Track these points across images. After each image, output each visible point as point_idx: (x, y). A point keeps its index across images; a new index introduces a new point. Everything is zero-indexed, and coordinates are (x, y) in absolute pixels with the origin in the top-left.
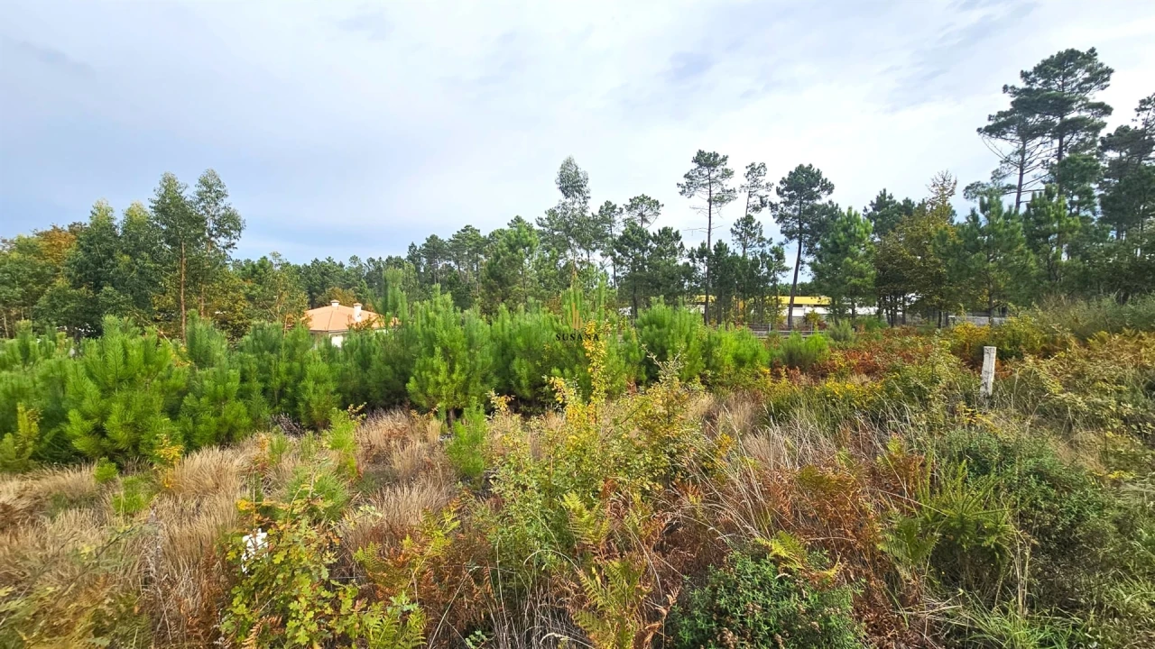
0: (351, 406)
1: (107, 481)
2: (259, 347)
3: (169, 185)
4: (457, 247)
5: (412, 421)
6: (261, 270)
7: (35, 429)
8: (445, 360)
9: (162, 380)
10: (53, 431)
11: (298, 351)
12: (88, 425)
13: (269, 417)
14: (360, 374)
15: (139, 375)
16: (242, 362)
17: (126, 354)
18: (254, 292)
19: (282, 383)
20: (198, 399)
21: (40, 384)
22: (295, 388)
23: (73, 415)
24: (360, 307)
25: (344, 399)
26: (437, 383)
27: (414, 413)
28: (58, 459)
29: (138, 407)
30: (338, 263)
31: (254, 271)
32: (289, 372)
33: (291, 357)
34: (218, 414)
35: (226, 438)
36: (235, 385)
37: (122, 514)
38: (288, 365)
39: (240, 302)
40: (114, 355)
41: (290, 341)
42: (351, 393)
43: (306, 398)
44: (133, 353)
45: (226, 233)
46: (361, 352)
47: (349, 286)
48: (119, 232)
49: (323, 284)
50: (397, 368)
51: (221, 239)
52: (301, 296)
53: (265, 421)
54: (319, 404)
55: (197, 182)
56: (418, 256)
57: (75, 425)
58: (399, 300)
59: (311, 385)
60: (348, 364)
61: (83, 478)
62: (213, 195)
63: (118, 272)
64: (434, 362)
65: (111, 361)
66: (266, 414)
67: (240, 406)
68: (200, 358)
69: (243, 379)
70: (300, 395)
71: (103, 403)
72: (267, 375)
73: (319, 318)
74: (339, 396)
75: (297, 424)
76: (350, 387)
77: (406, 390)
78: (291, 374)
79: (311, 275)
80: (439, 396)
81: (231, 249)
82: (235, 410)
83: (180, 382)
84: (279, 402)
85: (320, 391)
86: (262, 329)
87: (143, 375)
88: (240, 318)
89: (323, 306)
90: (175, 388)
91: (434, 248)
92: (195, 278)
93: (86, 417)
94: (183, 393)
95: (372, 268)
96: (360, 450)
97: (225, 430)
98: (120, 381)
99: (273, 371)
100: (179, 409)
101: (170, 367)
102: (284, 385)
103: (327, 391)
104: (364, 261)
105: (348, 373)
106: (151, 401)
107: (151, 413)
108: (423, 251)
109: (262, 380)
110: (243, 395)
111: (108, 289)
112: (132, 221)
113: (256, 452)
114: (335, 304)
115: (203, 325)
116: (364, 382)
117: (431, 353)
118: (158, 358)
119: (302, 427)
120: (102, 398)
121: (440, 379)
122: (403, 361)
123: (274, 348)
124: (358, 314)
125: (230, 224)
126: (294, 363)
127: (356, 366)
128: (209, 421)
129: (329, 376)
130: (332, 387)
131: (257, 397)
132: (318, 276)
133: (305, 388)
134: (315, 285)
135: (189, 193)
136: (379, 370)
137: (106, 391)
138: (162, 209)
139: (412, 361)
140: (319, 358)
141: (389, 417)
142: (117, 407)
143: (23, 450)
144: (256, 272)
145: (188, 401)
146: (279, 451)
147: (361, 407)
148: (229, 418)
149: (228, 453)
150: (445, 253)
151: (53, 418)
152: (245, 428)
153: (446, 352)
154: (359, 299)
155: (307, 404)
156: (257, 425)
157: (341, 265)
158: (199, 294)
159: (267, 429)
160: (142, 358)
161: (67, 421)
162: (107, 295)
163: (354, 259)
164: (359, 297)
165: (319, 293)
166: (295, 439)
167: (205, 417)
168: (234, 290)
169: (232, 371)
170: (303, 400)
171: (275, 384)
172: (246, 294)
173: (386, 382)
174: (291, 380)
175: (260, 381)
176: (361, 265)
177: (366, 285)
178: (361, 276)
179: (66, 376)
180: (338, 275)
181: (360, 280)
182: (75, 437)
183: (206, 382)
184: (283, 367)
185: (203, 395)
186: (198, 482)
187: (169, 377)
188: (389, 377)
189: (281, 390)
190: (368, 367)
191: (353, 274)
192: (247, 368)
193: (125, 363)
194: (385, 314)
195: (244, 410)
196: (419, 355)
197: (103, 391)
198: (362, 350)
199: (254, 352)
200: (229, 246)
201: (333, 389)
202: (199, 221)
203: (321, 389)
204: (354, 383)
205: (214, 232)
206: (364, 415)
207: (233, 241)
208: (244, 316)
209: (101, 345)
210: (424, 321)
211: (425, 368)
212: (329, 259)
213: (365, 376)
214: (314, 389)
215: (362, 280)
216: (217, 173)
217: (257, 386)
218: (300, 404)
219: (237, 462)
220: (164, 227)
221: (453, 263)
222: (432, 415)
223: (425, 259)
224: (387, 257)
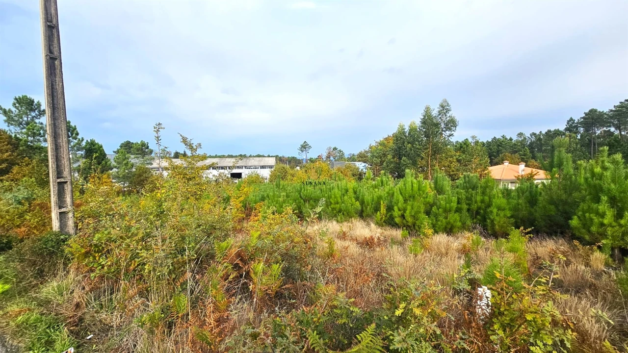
0: (522, 228)
1: (405, 237)
2: (467, 187)
3: (428, 110)
4: (619, 115)
5: (574, 249)
6: (465, 146)
7: (385, 212)
8: (613, 207)
9: (424, 198)
10: (390, 213)
11: (488, 190)
12: (400, 213)
13: (470, 224)
14: (528, 208)
15: (416, 195)
16: (457, 194)
17: (412, 186)
18: (461, 158)
19: (478, 207)
20: (438, 209)
21: (386, 195)
22: (485, 210)
23: (396, 208)
24: (524, 165)
25: (516, 222)
26: (602, 225)
27: (576, 242)
28: (391, 224)
29: (415, 209)
30: (508, 138)
31: (461, 147)
32: (482, 201)
33: (484, 193)
34: (446, 218)
35: (449, 230)
36: (454, 205)
37: (413, 253)
38: (482, 197)
39: (453, 163)
40: (409, 185)
41: (483, 185)
42: (521, 220)
43: (492, 218)
44: (415, 185)
45: (449, 129)
46: (530, 194)
47: (515, 152)
48: (407, 134)
49: (498, 151)
50: (560, 208)
51: (447, 132)
52: (486, 159)
53: (469, 226)
54: (499, 222)
55: (438, 106)
56: (576, 127)
57: (396, 213)
58: (564, 160)
59: (495, 210)
60: (520, 201)
61: (398, 234)
62: (445, 111)
63: (406, 151)
64: (600, 207)
65: (407, 189)
66: (469, 222)
67: (457, 216)
68: (439, 190)
69: (458, 203)
70: (488, 215)
71: (404, 205)
72: (470, 202)
73: (496, 172)
74: (513, 220)
75: (485, 231)
76: (521, 216)
77: (569, 225)
78: (483, 203)
79: (491, 147)
80: (604, 235)
81: (451, 137)
82: (454, 217)
83: (431, 200)
84: (476, 218)
85: (501, 215)
86: (468, 177)
87: (418, 195)
88: (453, 171)
89: (498, 165)
90: (429, 203)
91: (593, 119)
92: (435, 152)
93: (399, 210)
94: (432, 206)
95: (533, 139)
96: (529, 257)
97: (449, 227)
98: (410, 197)
99: (474, 200)
100: (430, 212)
101: (427, 193)
102: (479, 208)
103: (505, 216)
104: (528, 135)
105: (520, 207)
106: (420, 207)
107: (420, 212)
108: (581, 123)
109: (467, 204)
110: (458, 210)
111: (404, 158)
112: (412, 129)
113: (464, 241)
114: (506, 163)
115: (441, 175)
116: (531, 214)
117: (598, 200)
118: (423, 189)
119: (488, 233)
120: (404, 203)
121: (606, 221)
122: (565, 203)
123: (474, 188)
124: (522, 169)
125: (452, 124)
126: (485, 197)
127: (526, 203)
128: (442, 221)
129: (507, 207)
130: (509, 214)
131: (465, 212)
132: (496, 147)
133: (492, 212)
134: (493, 152)
135: (435, 113)
136: (545, 207)
137: (405, 201)
138: (424, 122)
139: (576, 204)
140: (500, 195)
141: (552, 241)
142: (409, 208)
143: (382, 218)
144: (463, 147)
145: (434, 209)
146: (476, 243)
147: (529, 229)
148: (452, 221)
149: (451, 238)
150: (604, 121)
151: (390, 208)
152: (458, 228)
153: (613, 201)
154: (523, 160)
155: (492, 221)
156: (464, 227)
157: (511, 139)
158: (436, 159)
159: (469, 231)
160: (418, 187)
161: (394, 211)
162: (404, 161)
163: (520, 134)
164: (523, 158)
165: (495, 157)
166: (485, 240)
167: (441, 218)
168: (451, 157)
169: (453, 198)
170: (490, 219)
171: (474, 207)
172: (457, 159)
173: (548, 216)
174: (483, 206)
175: (466, 205)
176: (525, 138)
177: (528, 151)
178: (524, 145)
179: (394, 193)
180: (509, 145)
181: (524, 148)
182: (396, 217)
183: (442, 202)
184: (479, 198)
185: (440, 208)
186: (438, 248)
187: (427, 197)
188: (553, 213)
189: (477, 211)
190: (535, 205)
191: (519, 144)
192: (460, 197)
193: (412, 189)
194: (551, 171)
195: (458, 218)
196: (583, 200)
197: (404, 200)
198: (531, 192)
199: (464, 189)
200: (450, 135)
201: (509, 215)
202: (437, 125)
203: (502, 214)
204: (524, 213)
205: (444, 129)
206: (532, 235)
207: (453, 133)
208: (455, 170)
209: (404, 181)
210: (588, 175)
211: (590, 210)
212: (503, 137)
213: (533, 210)
214: (497, 213)
215: (526, 148)
216: (447, 100)
217: (465, 207)
218: (488, 221)
219: (456, 244)
220: (424, 130)
221: (612, 129)
222: (595, 248)
223: (582, 129)
224: (546, 131)
